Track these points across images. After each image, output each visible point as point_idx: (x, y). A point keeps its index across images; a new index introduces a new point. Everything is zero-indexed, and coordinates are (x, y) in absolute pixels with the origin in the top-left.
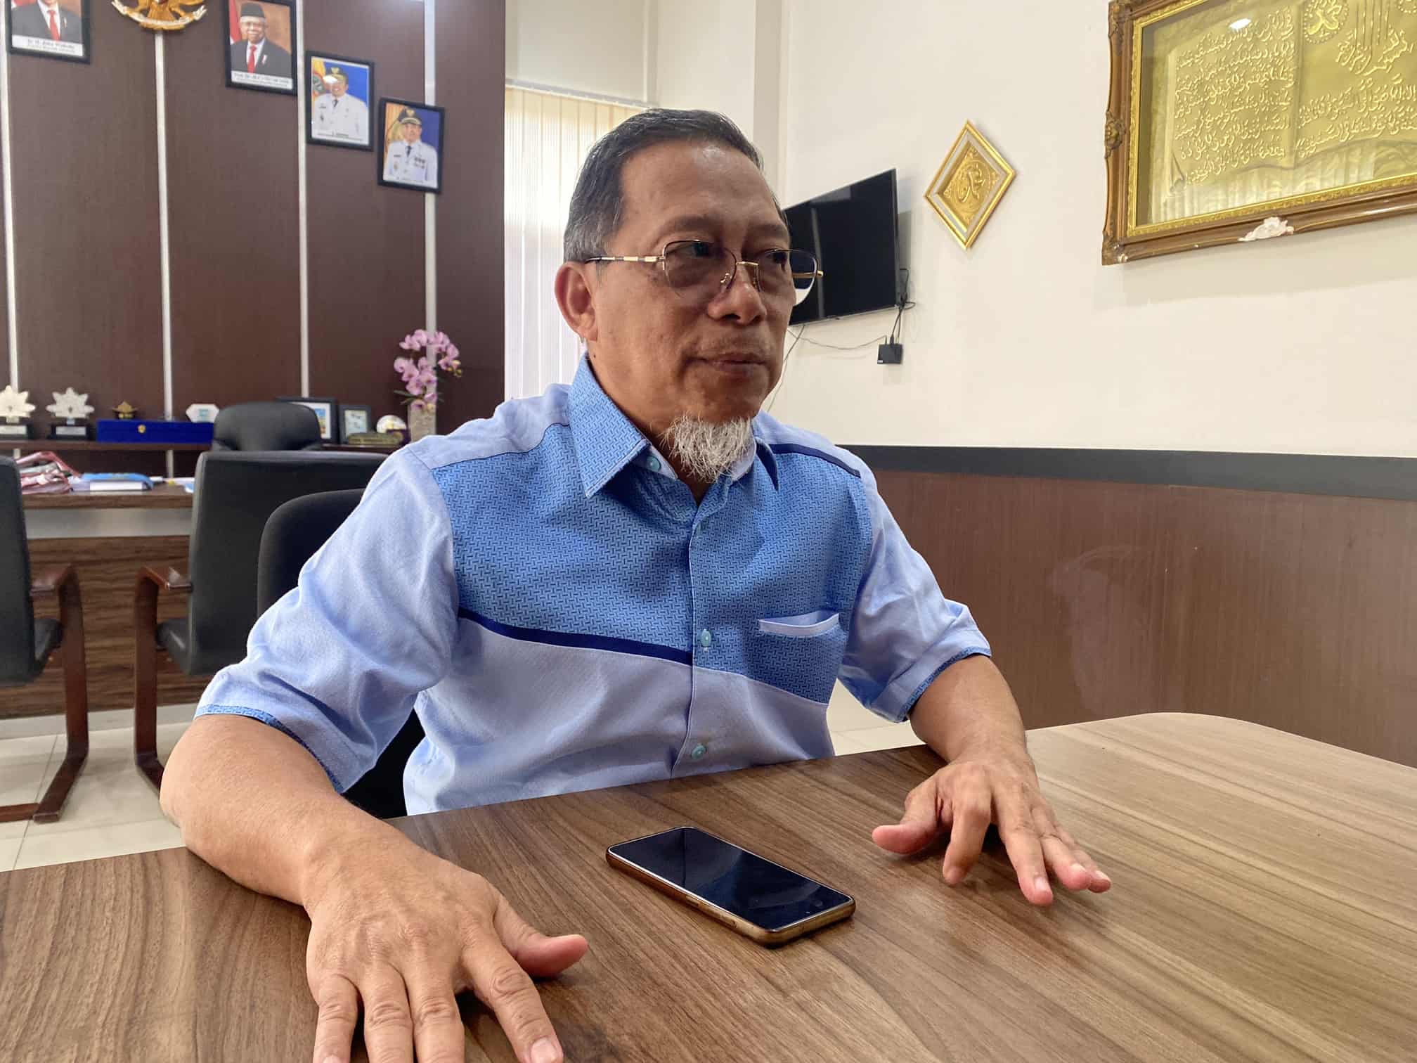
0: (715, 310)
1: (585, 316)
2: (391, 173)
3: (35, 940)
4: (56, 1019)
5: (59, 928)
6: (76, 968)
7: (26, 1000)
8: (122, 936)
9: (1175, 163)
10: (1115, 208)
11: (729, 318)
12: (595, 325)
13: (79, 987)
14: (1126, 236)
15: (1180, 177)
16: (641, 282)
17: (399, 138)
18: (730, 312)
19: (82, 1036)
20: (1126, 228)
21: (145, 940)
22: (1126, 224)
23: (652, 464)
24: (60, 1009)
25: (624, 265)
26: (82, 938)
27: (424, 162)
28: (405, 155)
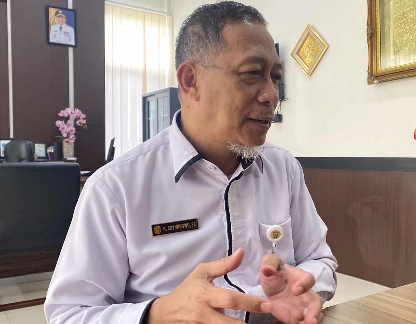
0: (261, 98)
1: (192, 89)
2: (53, 38)
9: (395, 44)
10: (372, 62)
12: (197, 94)
14: (377, 73)
15: (397, 49)
17: (56, 23)
18: (267, 100)
20: (377, 70)
22: (377, 68)
27: (68, 33)
28: (59, 30)
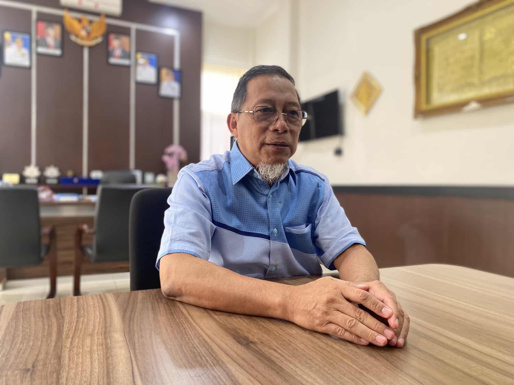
0: (271, 128)
1: (235, 129)
3: (72, 314)
4: (83, 332)
5: (78, 311)
6: (86, 320)
7: (72, 327)
8: (98, 314)
11: (276, 131)
12: (237, 132)
13: (88, 324)
16: (249, 119)
18: (276, 129)
19: (92, 335)
21: (105, 314)
23: (255, 175)
24: (83, 329)
25: (245, 113)
26: (86, 314)
